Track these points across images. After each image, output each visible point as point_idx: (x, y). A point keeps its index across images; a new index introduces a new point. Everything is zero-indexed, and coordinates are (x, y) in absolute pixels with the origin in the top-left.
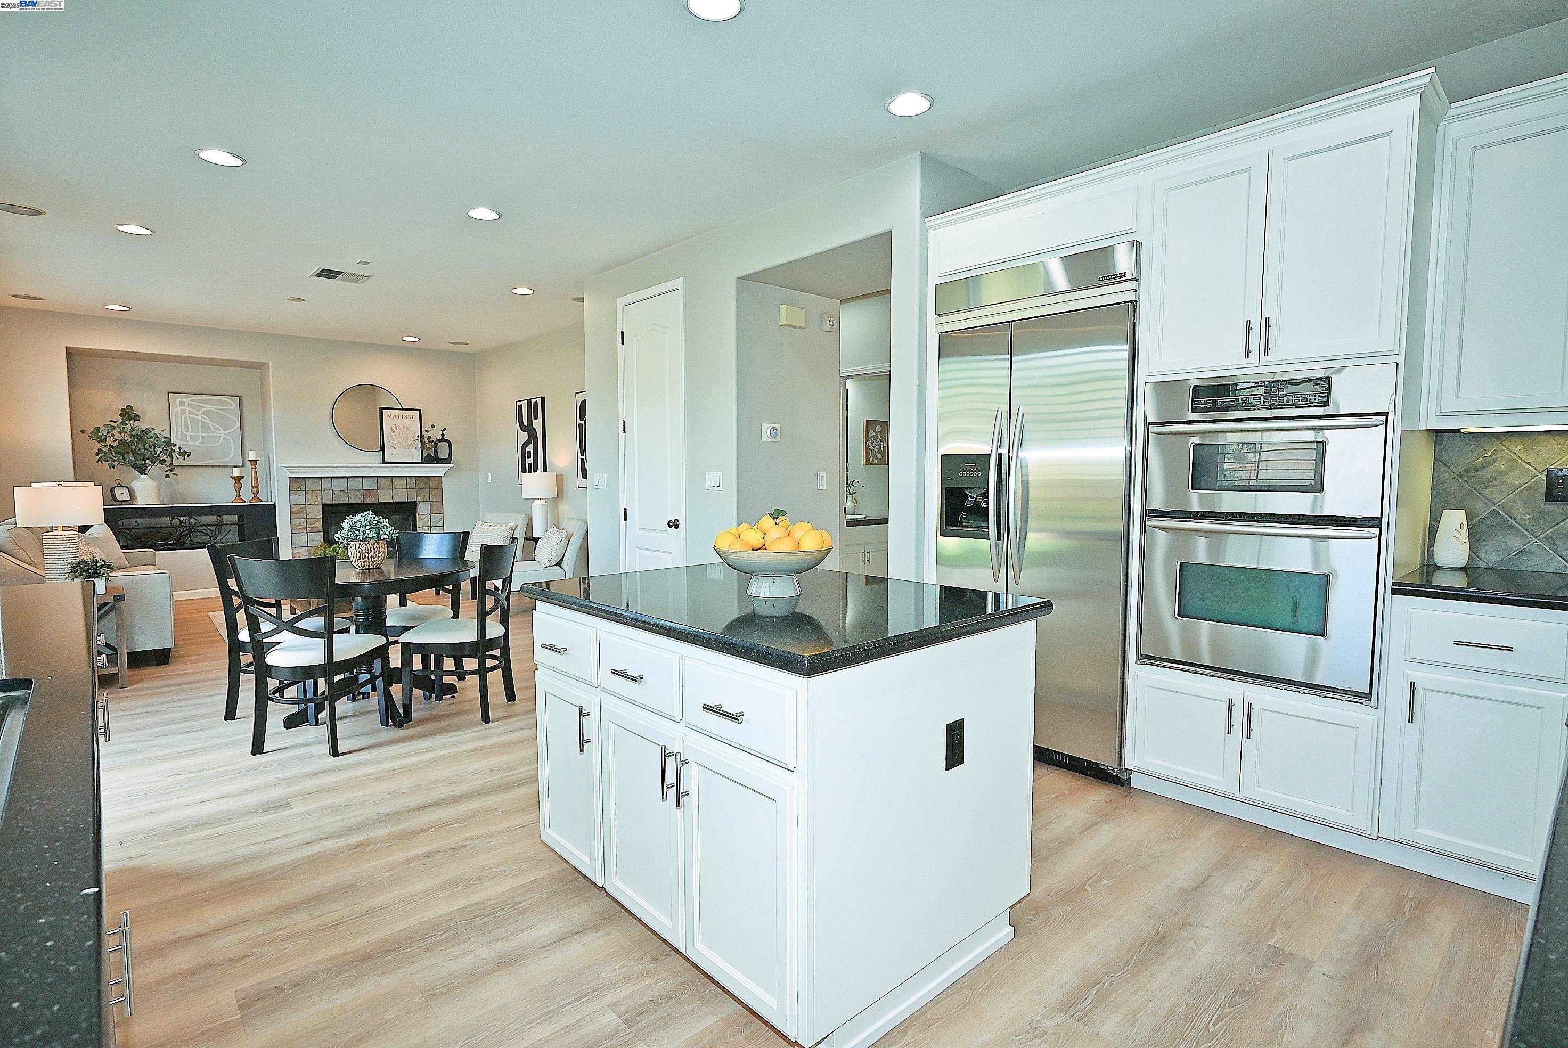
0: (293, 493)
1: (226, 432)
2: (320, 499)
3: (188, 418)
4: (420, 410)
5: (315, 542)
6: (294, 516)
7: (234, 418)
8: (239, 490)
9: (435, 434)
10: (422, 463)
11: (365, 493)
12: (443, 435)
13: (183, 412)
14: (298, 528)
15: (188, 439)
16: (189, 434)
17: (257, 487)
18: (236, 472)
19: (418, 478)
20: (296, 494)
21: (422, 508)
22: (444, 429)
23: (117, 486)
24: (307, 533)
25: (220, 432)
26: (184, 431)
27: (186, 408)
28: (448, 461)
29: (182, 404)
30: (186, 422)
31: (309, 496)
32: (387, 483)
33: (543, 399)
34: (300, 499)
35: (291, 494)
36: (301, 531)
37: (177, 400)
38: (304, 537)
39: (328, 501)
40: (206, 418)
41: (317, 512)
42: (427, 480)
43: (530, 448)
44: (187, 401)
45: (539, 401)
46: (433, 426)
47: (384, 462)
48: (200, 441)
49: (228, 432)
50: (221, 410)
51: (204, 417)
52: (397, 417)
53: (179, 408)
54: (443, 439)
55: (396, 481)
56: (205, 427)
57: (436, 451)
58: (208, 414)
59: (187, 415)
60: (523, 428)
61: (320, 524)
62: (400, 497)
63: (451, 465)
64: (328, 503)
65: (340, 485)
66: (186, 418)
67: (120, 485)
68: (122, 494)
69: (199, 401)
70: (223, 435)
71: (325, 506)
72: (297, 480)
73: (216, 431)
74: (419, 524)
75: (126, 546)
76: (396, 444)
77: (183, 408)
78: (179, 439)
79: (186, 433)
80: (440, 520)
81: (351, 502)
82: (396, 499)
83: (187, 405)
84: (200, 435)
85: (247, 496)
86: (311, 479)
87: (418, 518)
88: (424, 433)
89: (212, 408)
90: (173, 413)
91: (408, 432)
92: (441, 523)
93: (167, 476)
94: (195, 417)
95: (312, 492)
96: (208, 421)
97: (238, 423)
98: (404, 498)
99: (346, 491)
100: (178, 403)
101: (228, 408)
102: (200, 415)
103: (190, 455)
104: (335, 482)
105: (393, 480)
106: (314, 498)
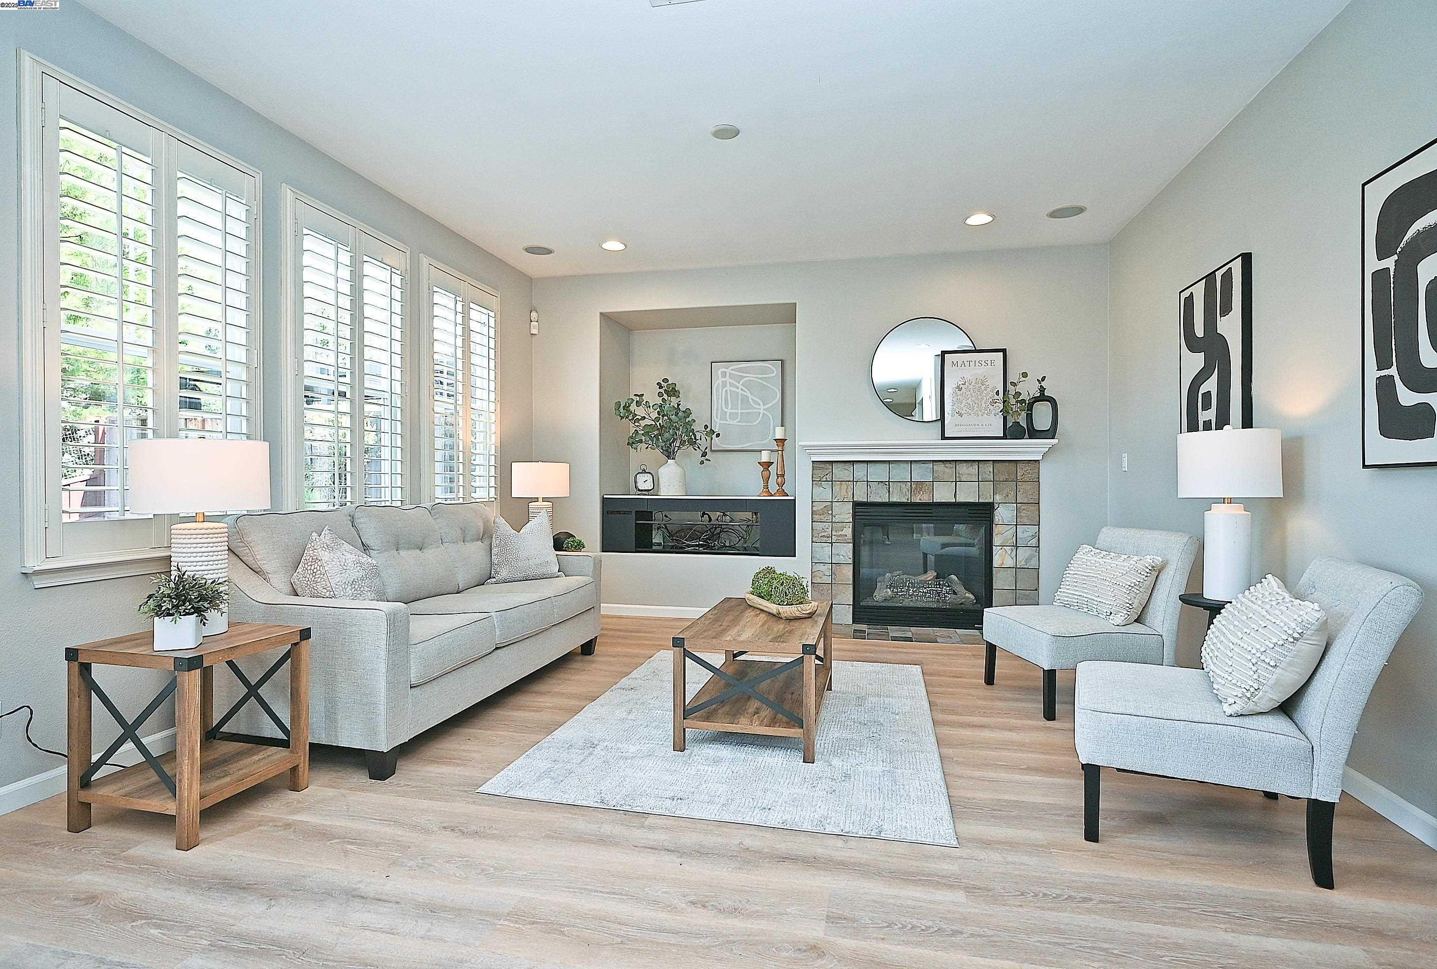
0: (816, 484)
1: (766, 406)
2: (850, 494)
3: (729, 392)
4: (1004, 351)
5: (841, 557)
6: (816, 517)
7: (776, 389)
8: (767, 480)
9: (1028, 389)
10: (1005, 437)
11: (913, 486)
12: (1042, 390)
13: (724, 384)
14: (820, 535)
15: (728, 417)
16: (729, 411)
17: (783, 476)
18: (765, 457)
19: (996, 465)
20: (821, 486)
21: (1003, 514)
22: (1043, 379)
23: (642, 473)
24: (831, 543)
25: (759, 407)
26: (724, 407)
27: (727, 379)
28: (1051, 433)
29: (724, 374)
30: (727, 396)
31: (837, 488)
32: (949, 470)
33: (1247, 259)
34: (825, 493)
35: (814, 486)
36: (824, 539)
37: (719, 369)
38: (827, 548)
39: (861, 497)
40: (746, 390)
41: (845, 513)
42: (1012, 467)
43: (1211, 385)
44: (728, 371)
45: (1237, 268)
46: (1025, 375)
47: (943, 437)
48: (738, 420)
49: (770, 405)
50: (760, 378)
51: (743, 388)
52: (967, 364)
53: (721, 379)
54: (1043, 397)
55: (963, 469)
56: (745, 400)
57: (1030, 417)
58: (748, 385)
59: (728, 388)
60: (1193, 343)
61: (848, 532)
62: (968, 494)
63: (1055, 441)
64: (861, 500)
65: (878, 474)
66: (726, 391)
67: (644, 472)
68: (645, 482)
69: (740, 370)
70: (762, 411)
71: (856, 505)
72: (822, 466)
73: (756, 406)
74: (997, 540)
75: (659, 544)
76: (965, 409)
77: (724, 379)
78: (719, 417)
79: (725, 410)
80: (1033, 537)
81: (895, 499)
82: (961, 499)
83: (728, 375)
84: (740, 411)
85: (773, 487)
86: (840, 465)
87: (996, 530)
88: (1010, 387)
89: (751, 377)
90: (715, 386)
91: (983, 387)
92: (1034, 542)
93: (702, 463)
94: (737, 390)
95: (841, 485)
96: (749, 395)
97: (779, 396)
98: (975, 497)
99: (887, 483)
100: (719, 372)
101: (770, 375)
102: (739, 385)
103: (718, 435)
104: (872, 468)
105: (957, 466)
106: (843, 492)
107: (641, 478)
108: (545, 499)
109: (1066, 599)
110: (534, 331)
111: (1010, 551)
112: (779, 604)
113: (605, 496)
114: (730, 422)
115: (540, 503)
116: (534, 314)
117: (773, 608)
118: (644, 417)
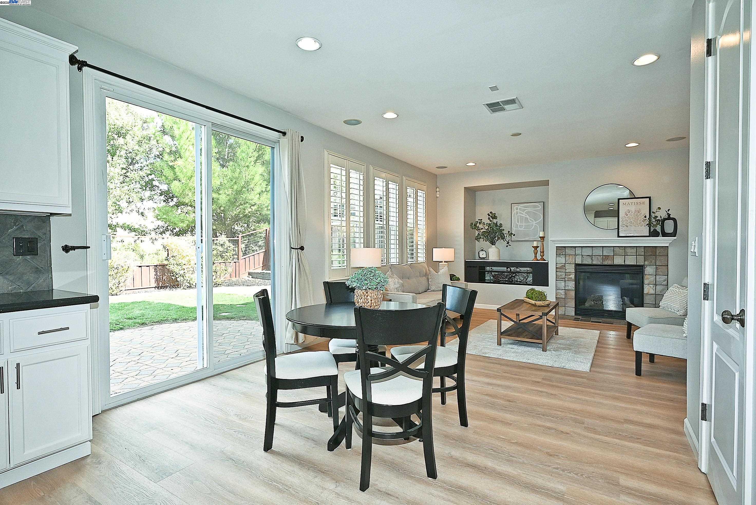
0: (558, 256)
1: (536, 222)
2: (574, 260)
3: (519, 217)
4: (649, 198)
5: (569, 287)
6: (558, 270)
7: (540, 214)
8: (536, 254)
9: (662, 214)
10: (649, 236)
11: (604, 257)
12: (669, 215)
13: (517, 213)
14: (560, 277)
15: (519, 227)
16: (519, 224)
17: (543, 252)
18: (535, 244)
19: (646, 248)
20: (560, 257)
21: (649, 270)
22: (670, 210)
24: (565, 281)
25: (533, 222)
26: (517, 223)
27: (518, 211)
28: (674, 234)
29: (517, 209)
30: (518, 218)
31: (567, 258)
32: (621, 251)
34: (562, 260)
36: (561, 279)
37: (515, 207)
38: (563, 283)
39: (579, 261)
41: (571, 269)
42: (655, 249)
44: (519, 207)
46: (659, 208)
47: (619, 236)
48: (523, 228)
49: (537, 222)
50: (534, 210)
51: (526, 214)
52: (631, 204)
53: (516, 211)
54: (669, 218)
55: (628, 250)
56: (526, 219)
57: (662, 227)
58: (528, 213)
59: (519, 214)
61: (573, 276)
62: (631, 261)
63: (675, 238)
64: (579, 263)
65: (588, 252)
66: (518, 216)
67: (482, 250)
68: (483, 255)
69: (525, 207)
70: (534, 224)
71: (577, 265)
72: (561, 248)
73: (531, 222)
74: (646, 282)
75: (489, 280)
76: (629, 223)
77: (517, 211)
78: (515, 227)
79: (518, 224)
80: (664, 281)
81: (594, 263)
82: (627, 263)
83: (519, 209)
84: (524, 224)
85: (539, 257)
86: (569, 248)
87: (646, 277)
88: (652, 214)
89: (529, 209)
90: (513, 213)
91: (639, 214)
92: (665, 283)
93: (507, 246)
94: (522, 215)
95: (569, 256)
96: (528, 217)
97: (542, 217)
98: (634, 262)
99: (591, 256)
100: (515, 208)
101: (538, 209)
102: (524, 213)
103: (514, 235)
104: (584, 250)
105: (626, 249)
106: (571, 260)
107: (481, 253)
108: (445, 262)
109: (663, 305)
110: (438, 196)
111: (653, 287)
112: (535, 301)
113: (466, 260)
114: (519, 229)
115: (443, 263)
116: (438, 189)
117: (533, 302)
118: (482, 228)
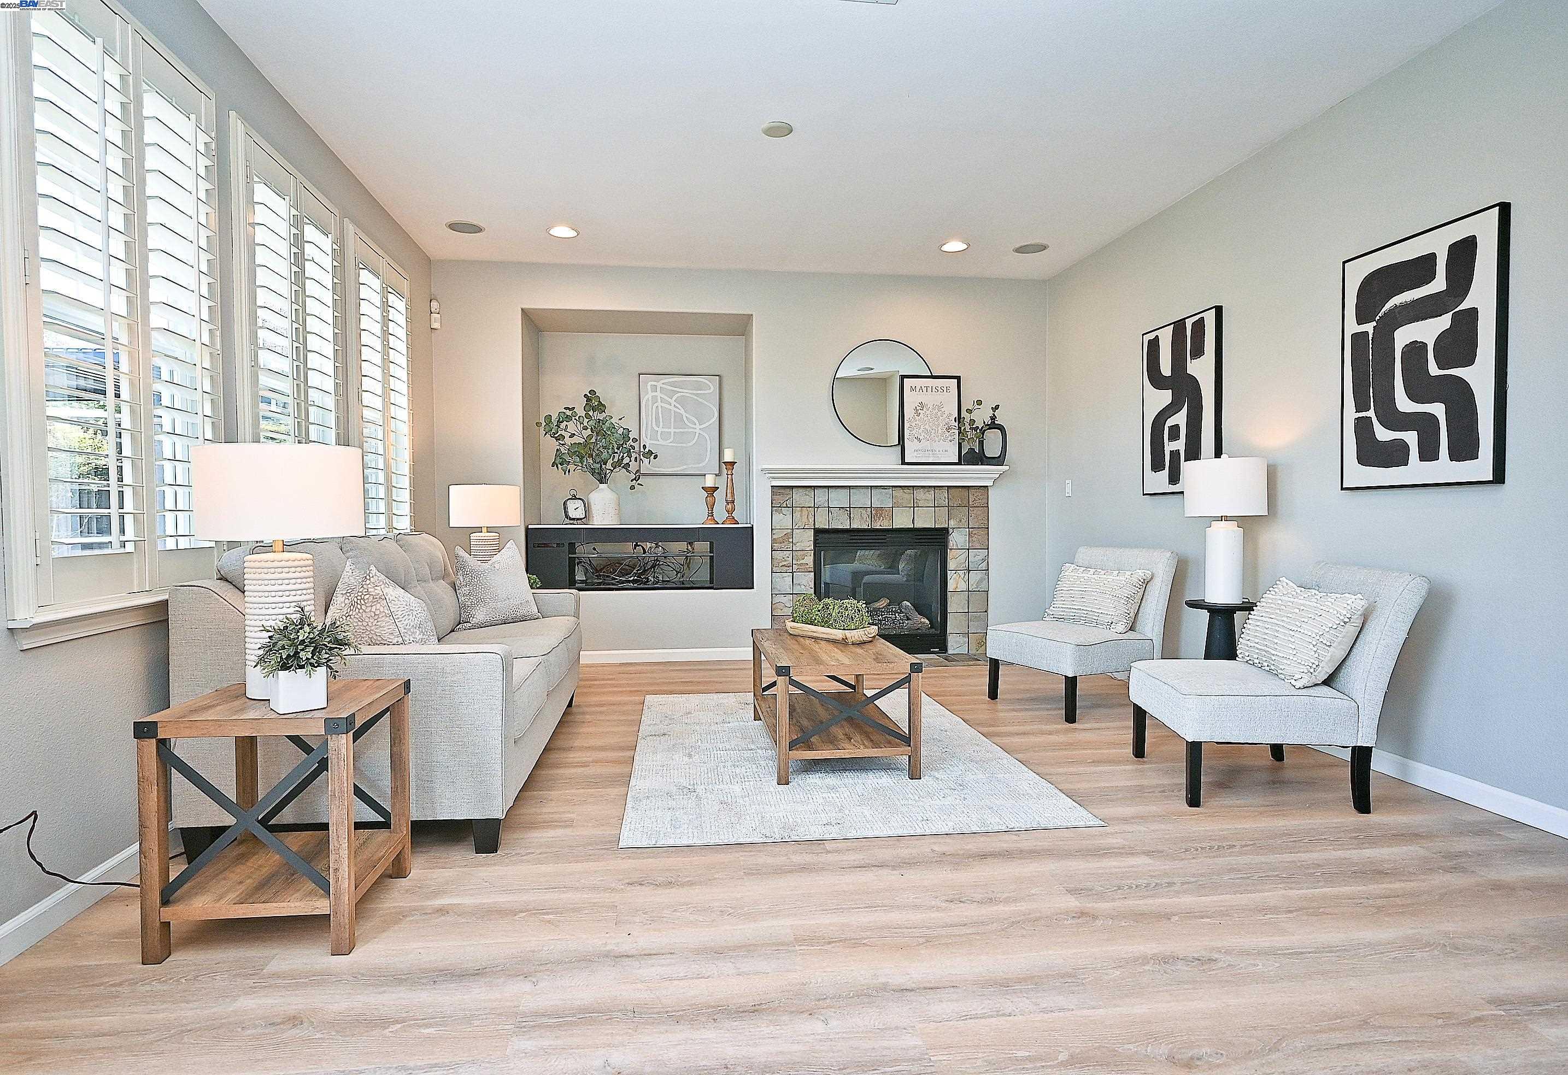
0: (776, 510)
1: (702, 427)
2: (811, 520)
3: (660, 408)
4: (958, 378)
5: (803, 587)
6: (776, 546)
7: (711, 406)
8: (711, 507)
9: (981, 417)
10: (959, 463)
11: (873, 512)
12: (993, 418)
13: (655, 399)
14: (781, 564)
15: (659, 435)
16: (660, 430)
17: (733, 502)
18: (710, 481)
19: (951, 491)
20: (781, 512)
21: (957, 539)
22: (997, 407)
23: (571, 499)
24: (792, 572)
25: (693, 426)
26: (654, 426)
27: (658, 394)
28: (999, 460)
29: (654, 388)
30: (657, 413)
31: (797, 515)
32: (906, 496)
33: (1219, 310)
34: (784, 520)
35: (774, 512)
36: (785, 568)
37: (649, 382)
38: (788, 578)
39: (822, 524)
40: (680, 407)
41: (806, 541)
42: (965, 492)
43: (1180, 419)
44: (659, 385)
45: (1210, 318)
46: (979, 403)
47: (903, 463)
48: (671, 440)
49: (707, 424)
50: (696, 395)
51: (678, 405)
52: (925, 389)
53: (650, 394)
54: (993, 423)
55: (920, 494)
56: (678, 417)
57: (981, 443)
58: (682, 401)
59: (659, 404)
61: (809, 560)
62: (925, 519)
63: (1004, 467)
64: (822, 526)
65: (839, 499)
66: (657, 407)
67: (574, 498)
68: (576, 510)
69: (671, 384)
70: (698, 431)
71: (818, 532)
72: (782, 491)
73: (691, 425)
74: (951, 565)
75: (582, 582)
76: (923, 434)
77: (655, 394)
78: (649, 437)
79: (656, 429)
80: (983, 560)
81: (854, 526)
82: (919, 525)
83: (658, 389)
84: (672, 430)
85: (720, 513)
86: (801, 490)
87: (950, 554)
88: (964, 414)
89: (687, 392)
90: (645, 399)
91: (939, 413)
92: (984, 566)
93: (632, 488)
94: (667, 406)
95: (801, 511)
96: (682, 411)
97: (717, 414)
98: (931, 522)
99: (848, 509)
100: (649, 387)
101: (706, 392)
102: (673, 403)
103: (656, 457)
104: (833, 494)
105: (915, 492)
106: (804, 519)
107: (571, 505)
108: (489, 530)
110: (435, 325)
111: (963, 575)
113: (530, 527)
114: (661, 442)
115: (484, 534)
116: (434, 304)
118: (574, 434)
